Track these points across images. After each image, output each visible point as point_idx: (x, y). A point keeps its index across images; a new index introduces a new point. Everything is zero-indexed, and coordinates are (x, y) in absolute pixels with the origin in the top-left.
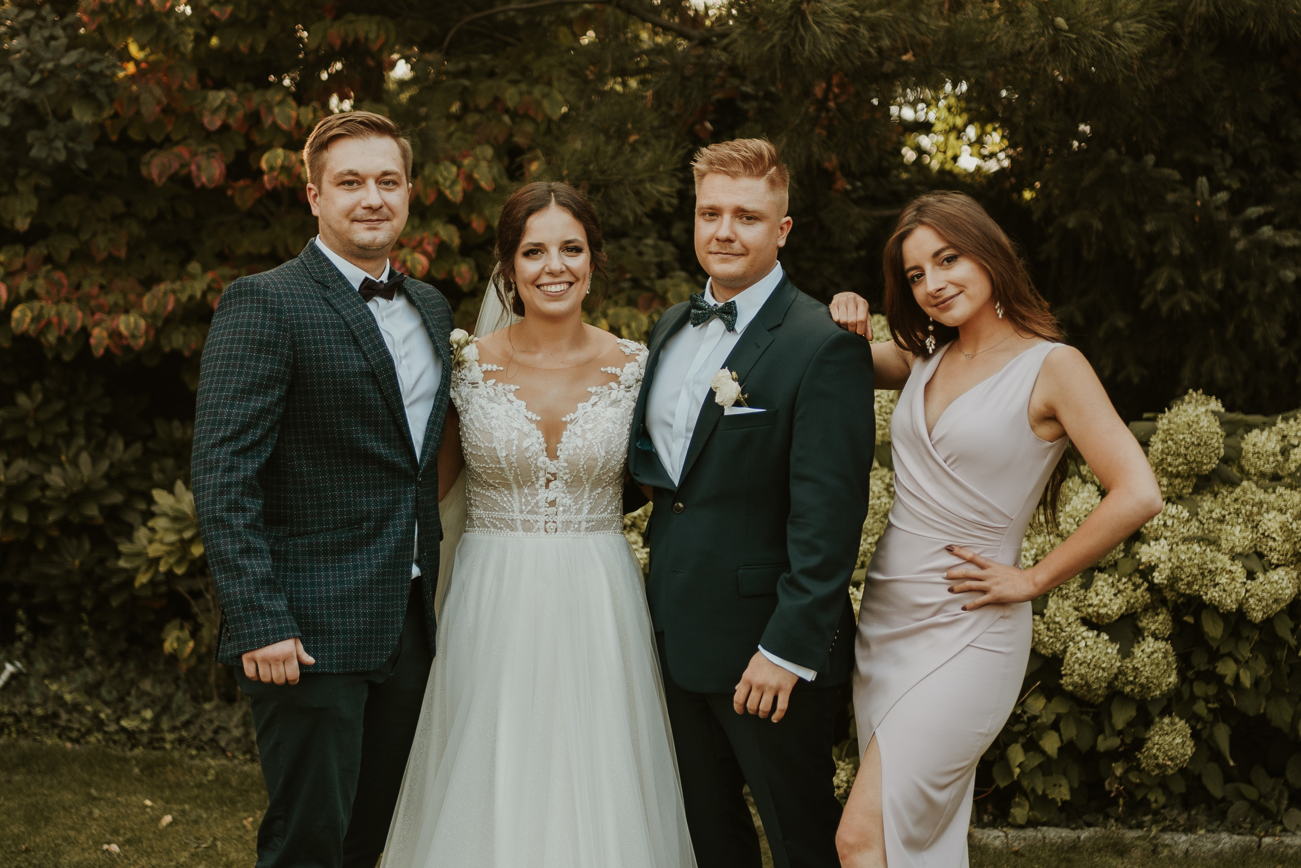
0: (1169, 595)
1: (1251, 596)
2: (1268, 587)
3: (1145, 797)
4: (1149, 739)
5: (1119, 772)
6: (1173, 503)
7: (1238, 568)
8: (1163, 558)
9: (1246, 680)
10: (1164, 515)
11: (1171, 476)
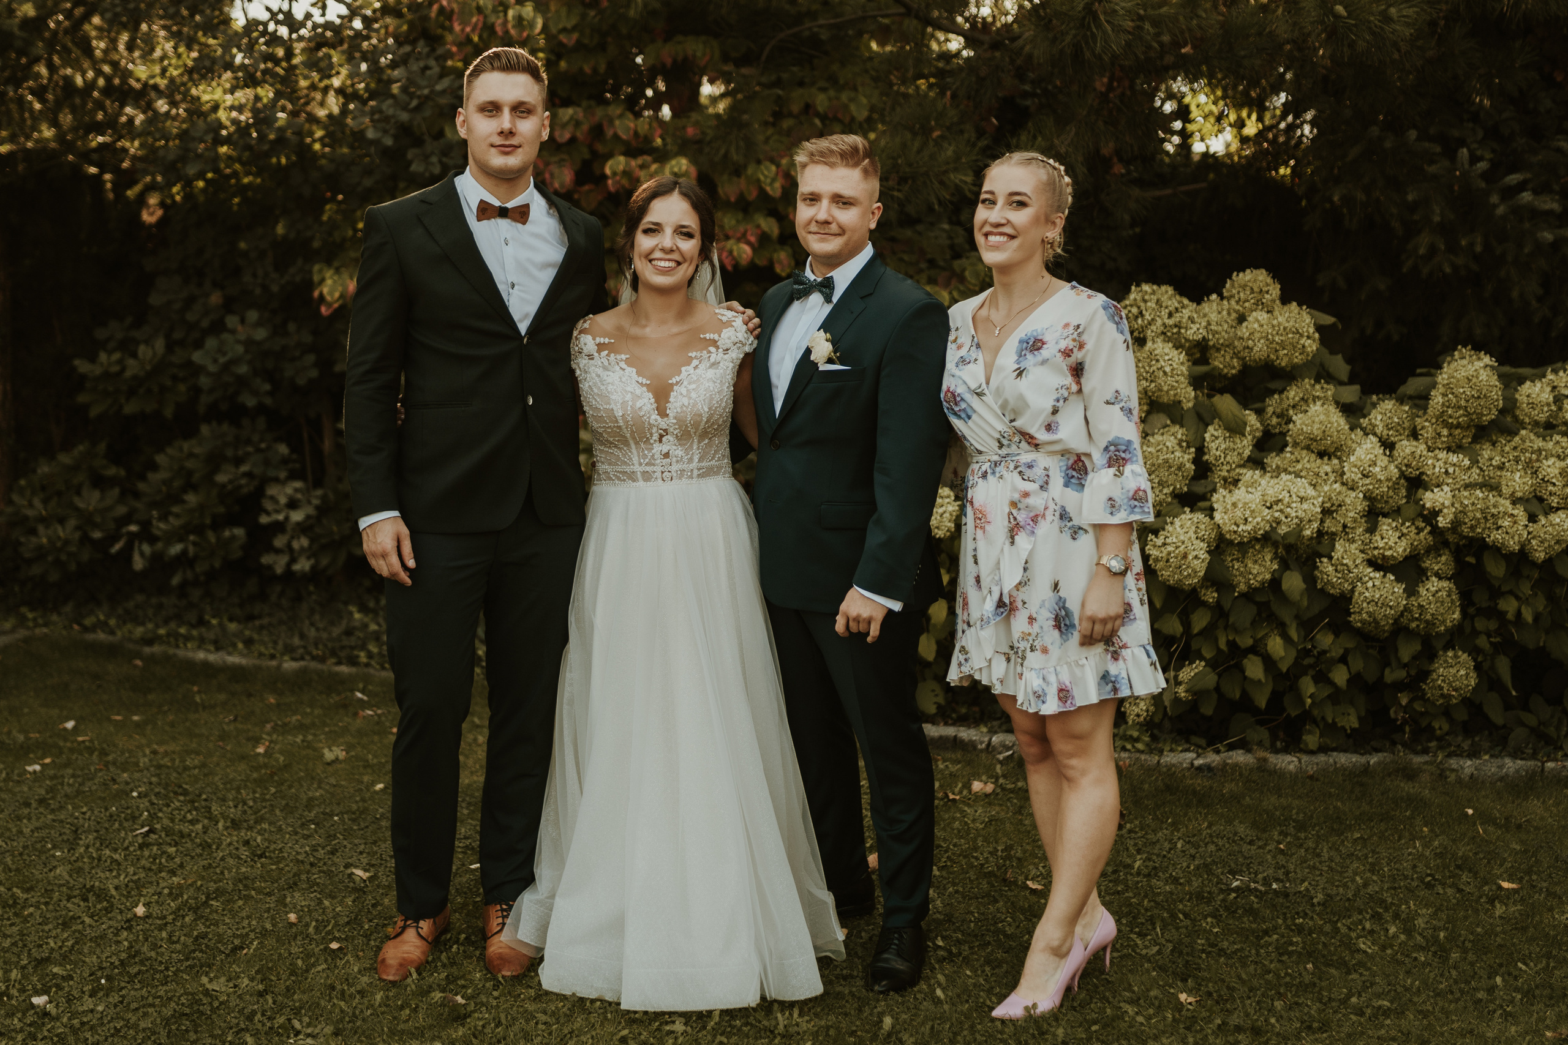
0: (1451, 538)
1: (1533, 538)
2: (1550, 529)
3: (1430, 724)
4: (1434, 671)
5: (1404, 702)
6: (1454, 452)
7: (1520, 512)
8: (1447, 503)
9: (1528, 616)
10: (1445, 463)
11: (1450, 427)
